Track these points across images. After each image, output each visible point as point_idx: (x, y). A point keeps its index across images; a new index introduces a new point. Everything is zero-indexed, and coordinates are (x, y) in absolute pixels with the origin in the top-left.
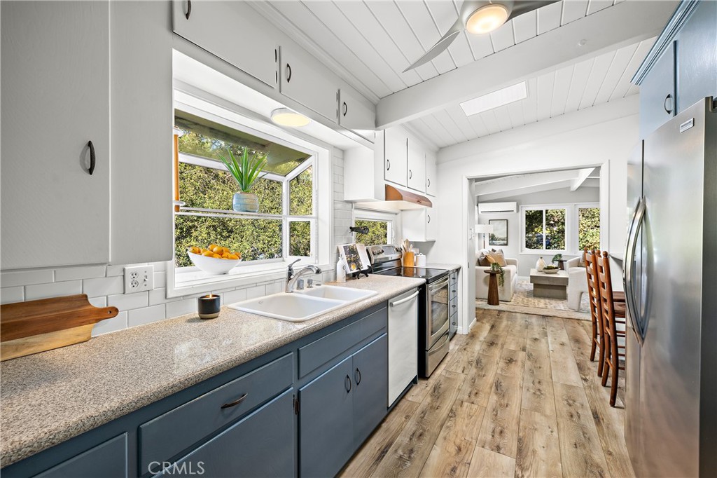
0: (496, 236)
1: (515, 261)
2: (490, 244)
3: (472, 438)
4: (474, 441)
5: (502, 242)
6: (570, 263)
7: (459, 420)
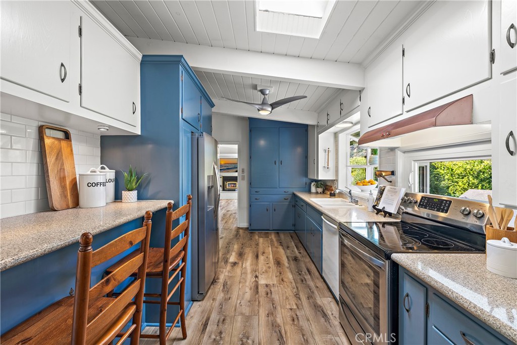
3: (280, 287)
4: (278, 285)
7: (292, 294)
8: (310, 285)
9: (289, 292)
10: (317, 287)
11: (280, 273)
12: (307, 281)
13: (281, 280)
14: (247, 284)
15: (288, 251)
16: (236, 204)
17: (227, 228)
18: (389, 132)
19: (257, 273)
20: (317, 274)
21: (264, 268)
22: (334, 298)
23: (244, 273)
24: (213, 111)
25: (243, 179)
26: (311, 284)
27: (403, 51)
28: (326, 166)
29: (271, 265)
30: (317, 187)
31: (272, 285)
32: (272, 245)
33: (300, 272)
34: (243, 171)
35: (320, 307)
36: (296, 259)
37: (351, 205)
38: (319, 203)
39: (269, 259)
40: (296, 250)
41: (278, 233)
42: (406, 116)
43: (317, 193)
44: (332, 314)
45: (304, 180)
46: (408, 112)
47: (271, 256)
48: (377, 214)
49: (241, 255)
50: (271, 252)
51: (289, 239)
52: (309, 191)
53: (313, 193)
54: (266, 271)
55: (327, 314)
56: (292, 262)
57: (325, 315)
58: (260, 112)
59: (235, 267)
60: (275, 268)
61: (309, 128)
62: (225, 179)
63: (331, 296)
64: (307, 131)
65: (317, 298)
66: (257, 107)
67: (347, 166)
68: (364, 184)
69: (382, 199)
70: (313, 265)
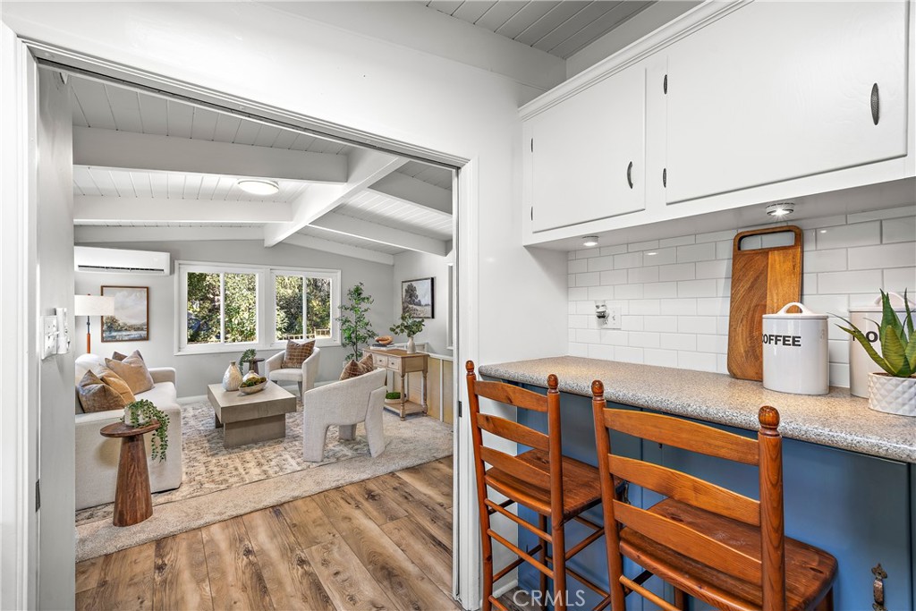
0: (121, 322)
1: (172, 372)
2: (103, 340)
5: (134, 334)
6: (271, 363)
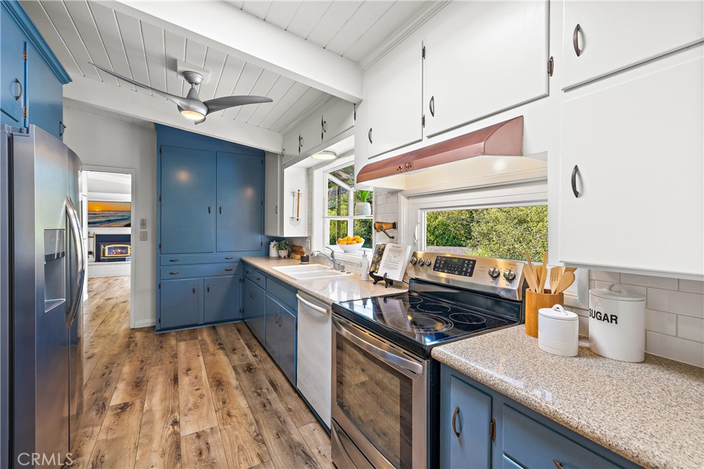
3: (225, 429)
4: (222, 427)
7: (248, 438)
8: (279, 410)
9: (243, 434)
10: (290, 410)
11: (224, 403)
12: (272, 403)
13: (225, 416)
14: (155, 445)
15: (235, 357)
16: (128, 284)
17: (105, 333)
18: (409, 163)
19: (176, 414)
20: (287, 386)
21: (192, 400)
22: (319, 421)
23: (145, 423)
24: (65, 95)
25: (144, 237)
26: (279, 406)
27: (424, 50)
28: (295, 216)
29: (204, 391)
30: (279, 248)
31: (208, 431)
32: (205, 351)
33: (259, 391)
34: (143, 223)
35: (300, 445)
36: (249, 369)
37: (335, 274)
38: (288, 274)
39: (201, 380)
40: (248, 352)
41: (214, 328)
42: (427, 143)
43: (279, 258)
44: (320, 452)
45: (259, 238)
46: (429, 137)
47: (204, 374)
48: (375, 283)
49: (138, 385)
50: (203, 366)
51: (234, 335)
52: (267, 255)
53: (273, 258)
54: (196, 406)
55: (312, 455)
56: (243, 375)
57: (308, 458)
58: (182, 112)
59: (125, 416)
60: (214, 394)
61: (267, 157)
62: (101, 240)
63: (314, 420)
64: (263, 162)
65: (292, 432)
66: (179, 102)
67: (324, 217)
68: (348, 242)
69: (382, 262)
70: (279, 372)
